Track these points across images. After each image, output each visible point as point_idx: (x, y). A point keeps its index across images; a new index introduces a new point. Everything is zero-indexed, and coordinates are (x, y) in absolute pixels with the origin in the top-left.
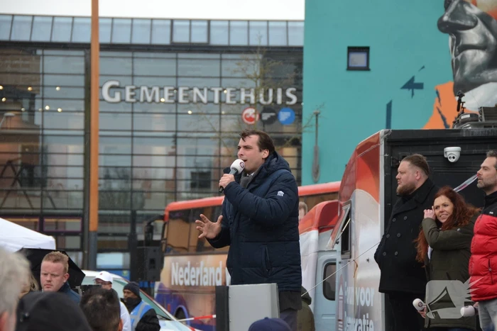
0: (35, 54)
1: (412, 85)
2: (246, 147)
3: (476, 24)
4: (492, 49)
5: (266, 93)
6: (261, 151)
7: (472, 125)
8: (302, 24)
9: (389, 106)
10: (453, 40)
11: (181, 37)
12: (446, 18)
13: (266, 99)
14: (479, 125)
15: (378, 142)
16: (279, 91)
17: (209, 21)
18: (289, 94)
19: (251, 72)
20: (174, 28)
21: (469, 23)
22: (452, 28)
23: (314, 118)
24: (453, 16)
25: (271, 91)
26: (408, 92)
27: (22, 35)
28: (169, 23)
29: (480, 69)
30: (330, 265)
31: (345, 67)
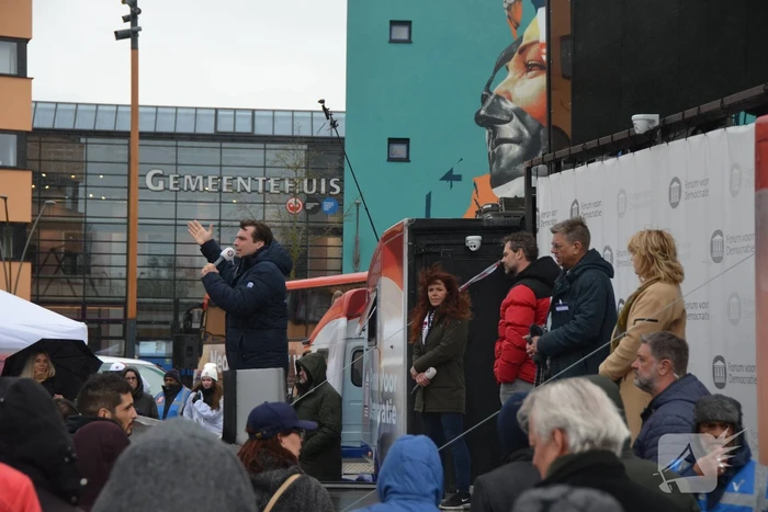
0: (79, 143)
1: (450, 177)
2: (242, 238)
3: (511, 119)
4: (526, 143)
5: (310, 181)
6: (255, 242)
7: (493, 215)
8: (344, 115)
9: (429, 197)
10: (490, 133)
11: (225, 126)
12: (482, 112)
13: (310, 188)
14: (499, 215)
15: (402, 230)
16: (323, 182)
17: (253, 111)
18: (332, 184)
19: (290, 162)
20: (219, 118)
21: (505, 118)
22: (489, 122)
23: (355, 207)
24: (489, 110)
25: (315, 181)
26: (446, 183)
27: (65, 123)
28: (213, 112)
29: (515, 162)
30: (358, 351)
31: (386, 158)
